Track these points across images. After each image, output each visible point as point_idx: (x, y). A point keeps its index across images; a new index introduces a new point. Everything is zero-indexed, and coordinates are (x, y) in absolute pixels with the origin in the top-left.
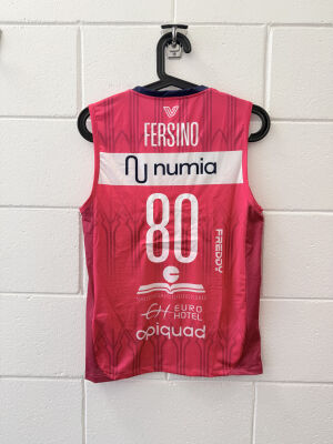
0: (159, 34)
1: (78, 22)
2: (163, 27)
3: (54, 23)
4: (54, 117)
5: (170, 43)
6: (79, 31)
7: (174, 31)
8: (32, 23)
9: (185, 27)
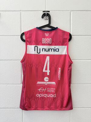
0: (42, 13)
1: (21, 11)
2: (43, 12)
3: (14, 11)
4: (14, 36)
5: (45, 16)
6: (21, 13)
7: (46, 13)
8: (8, 11)
9: (49, 11)
